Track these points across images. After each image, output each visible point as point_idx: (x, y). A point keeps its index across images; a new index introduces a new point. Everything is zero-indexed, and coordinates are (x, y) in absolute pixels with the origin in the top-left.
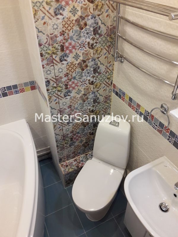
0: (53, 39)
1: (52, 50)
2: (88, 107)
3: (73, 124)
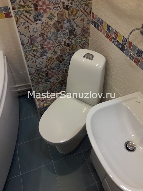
2: (62, 38)
3: (46, 57)
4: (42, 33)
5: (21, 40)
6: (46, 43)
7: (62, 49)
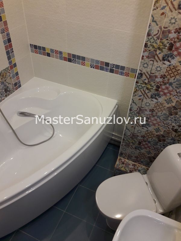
0: (165, 34)
1: (158, 44)
2: (172, 122)
3: (147, 129)
4: (153, 110)
5: (131, 106)
6: (152, 119)
7: (168, 131)
